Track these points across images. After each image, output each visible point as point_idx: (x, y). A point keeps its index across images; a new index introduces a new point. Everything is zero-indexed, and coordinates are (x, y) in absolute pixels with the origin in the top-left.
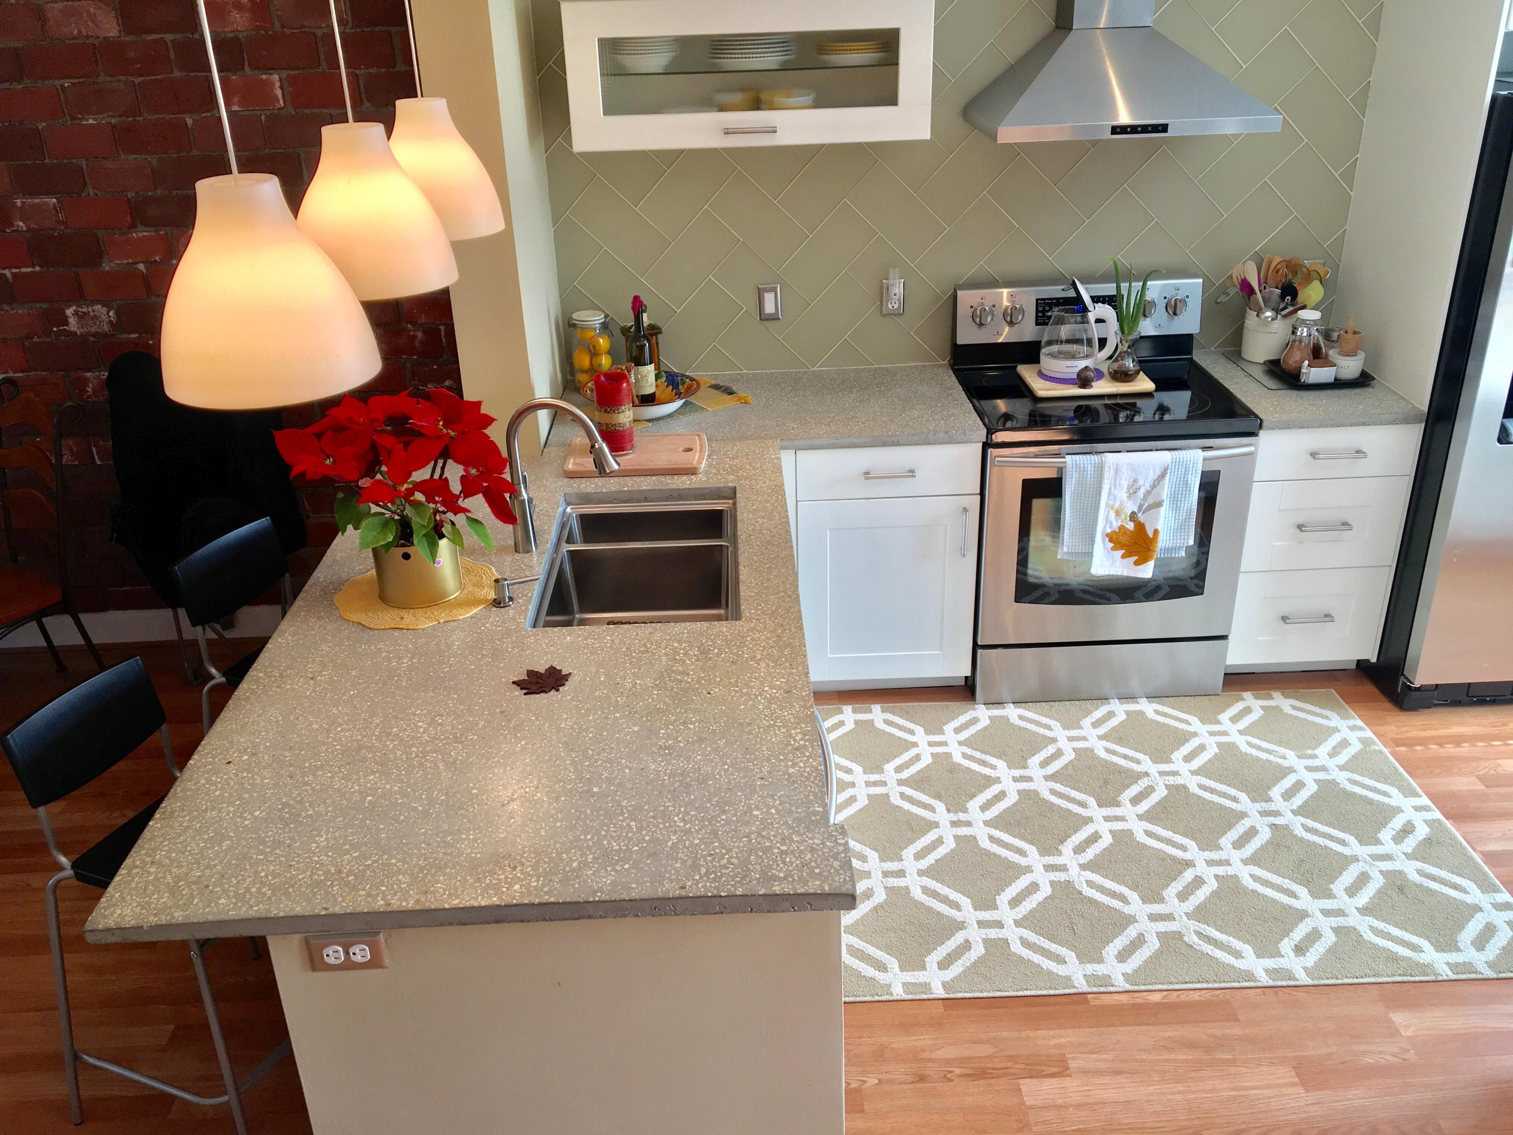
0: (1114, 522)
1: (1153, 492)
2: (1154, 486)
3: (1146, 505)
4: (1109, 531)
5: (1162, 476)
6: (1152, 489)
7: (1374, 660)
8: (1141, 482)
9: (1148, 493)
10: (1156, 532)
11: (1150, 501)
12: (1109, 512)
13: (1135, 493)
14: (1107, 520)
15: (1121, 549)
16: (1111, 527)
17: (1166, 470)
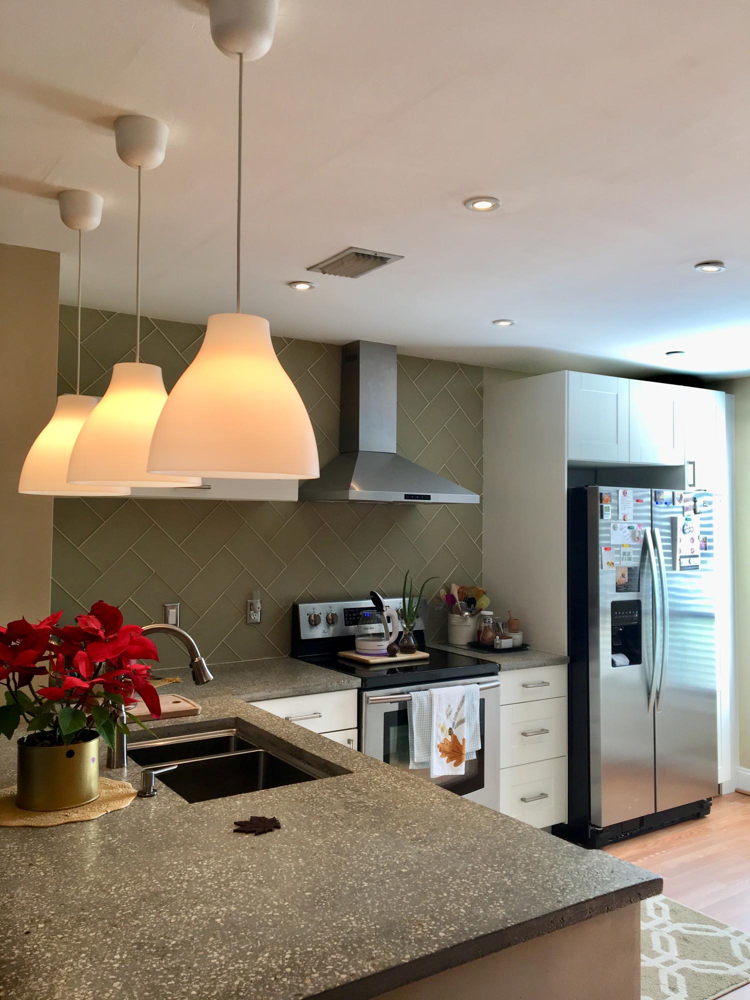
0: (441, 736)
1: (459, 713)
2: (459, 709)
3: (456, 722)
4: (439, 743)
5: (463, 701)
6: (458, 711)
7: (567, 823)
8: (452, 707)
9: (457, 713)
10: (464, 740)
11: (458, 720)
12: (438, 729)
13: (450, 714)
14: (438, 736)
15: (446, 756)
16: (440, 740)
17: (464, 697)
